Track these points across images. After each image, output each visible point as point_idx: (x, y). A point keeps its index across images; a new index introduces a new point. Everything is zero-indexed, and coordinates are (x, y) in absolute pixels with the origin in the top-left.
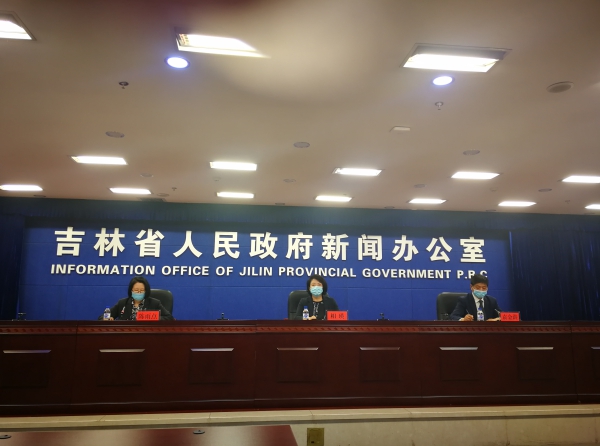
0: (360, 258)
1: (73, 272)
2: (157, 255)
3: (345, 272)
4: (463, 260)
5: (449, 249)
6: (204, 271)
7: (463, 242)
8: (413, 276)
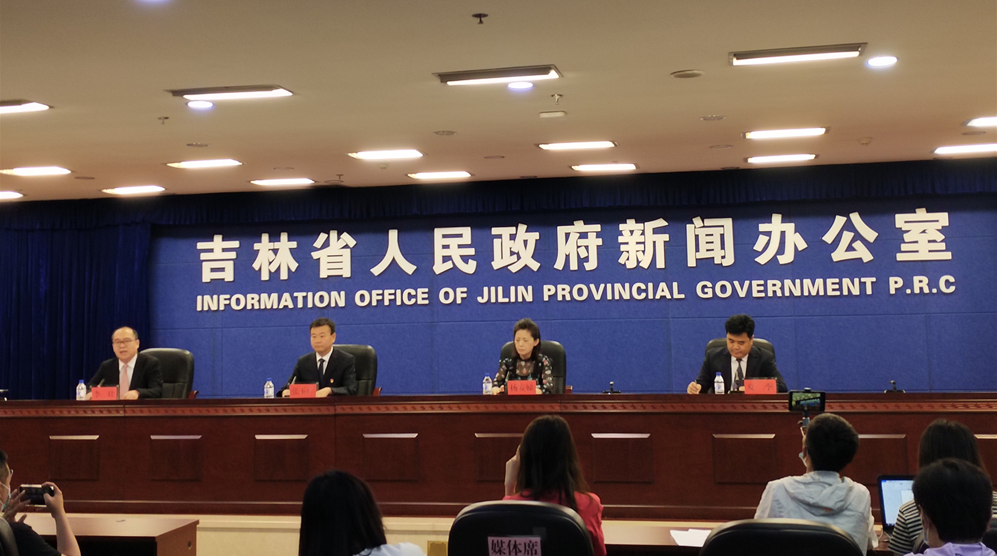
0: (692, 263)
1: (228, 306)
2: (346, 273)
3: (663, 290)
4: (900, 257)
5: (871, 235)
6: (421, 296)
7: (901, 220)
8: (797, 293)
